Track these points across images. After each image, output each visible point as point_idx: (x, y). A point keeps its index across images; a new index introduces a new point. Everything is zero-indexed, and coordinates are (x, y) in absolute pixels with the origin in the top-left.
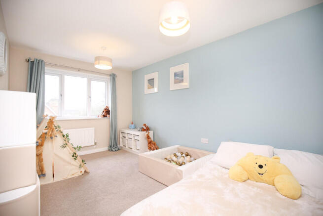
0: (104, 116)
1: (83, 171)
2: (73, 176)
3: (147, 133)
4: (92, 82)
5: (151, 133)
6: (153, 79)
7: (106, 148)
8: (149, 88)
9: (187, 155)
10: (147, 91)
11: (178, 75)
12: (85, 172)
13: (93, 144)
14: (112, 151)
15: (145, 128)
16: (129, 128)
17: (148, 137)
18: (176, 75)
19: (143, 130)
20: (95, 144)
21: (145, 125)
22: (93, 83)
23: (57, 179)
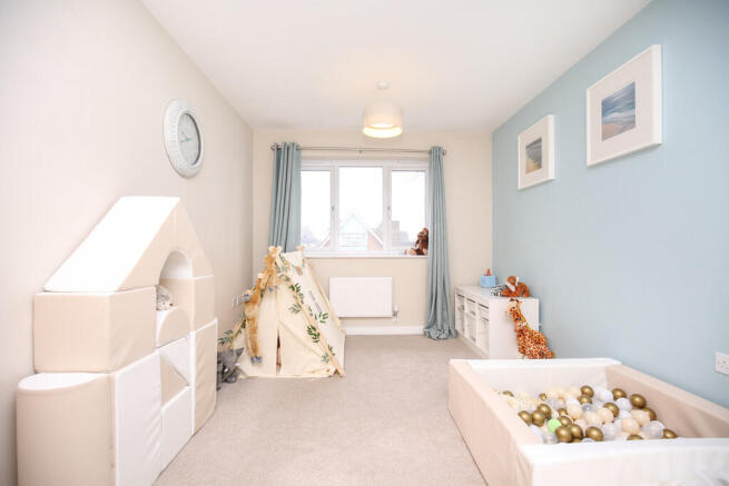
0: (419, 252)
1: (333, 370)
2: (313, 376)
3: (514, 304)
4: (393, 174)
5: (529, 307)
6: (540, 140)
7: (419, 329)
8: (528, 171)
9: (642, 406)
10: (524, 179)
11: (614, 105)
12: (336, 372)
13: (390, 314)
14: (430, 337)
15: (513, 289)
16: (480, 285)
17: (516, 316)
18: (607, 106)
19: (507, 293)
20: (395, 314)
21: (512, 280)
22: (395, 176)
23: (284, 373)
